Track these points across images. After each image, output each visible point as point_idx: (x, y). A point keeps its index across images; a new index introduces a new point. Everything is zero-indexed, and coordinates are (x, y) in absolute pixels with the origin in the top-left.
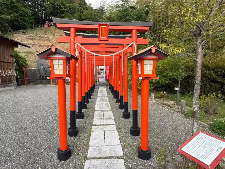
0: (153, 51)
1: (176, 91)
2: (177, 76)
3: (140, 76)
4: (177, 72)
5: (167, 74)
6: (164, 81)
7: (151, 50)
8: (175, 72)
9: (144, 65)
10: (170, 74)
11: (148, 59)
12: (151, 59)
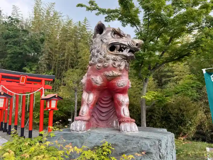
0: (56, 96)
1: (69, 121)
2: (70, 110)
3: (49, 108)
4: (70, 106)
5: (63, 108)
6: (60, 114)
7: (55, 96)
8: (69, 107)
9: (51, 103)
10: (65, 108)
11: (53, 100)
12: (55, 100)
